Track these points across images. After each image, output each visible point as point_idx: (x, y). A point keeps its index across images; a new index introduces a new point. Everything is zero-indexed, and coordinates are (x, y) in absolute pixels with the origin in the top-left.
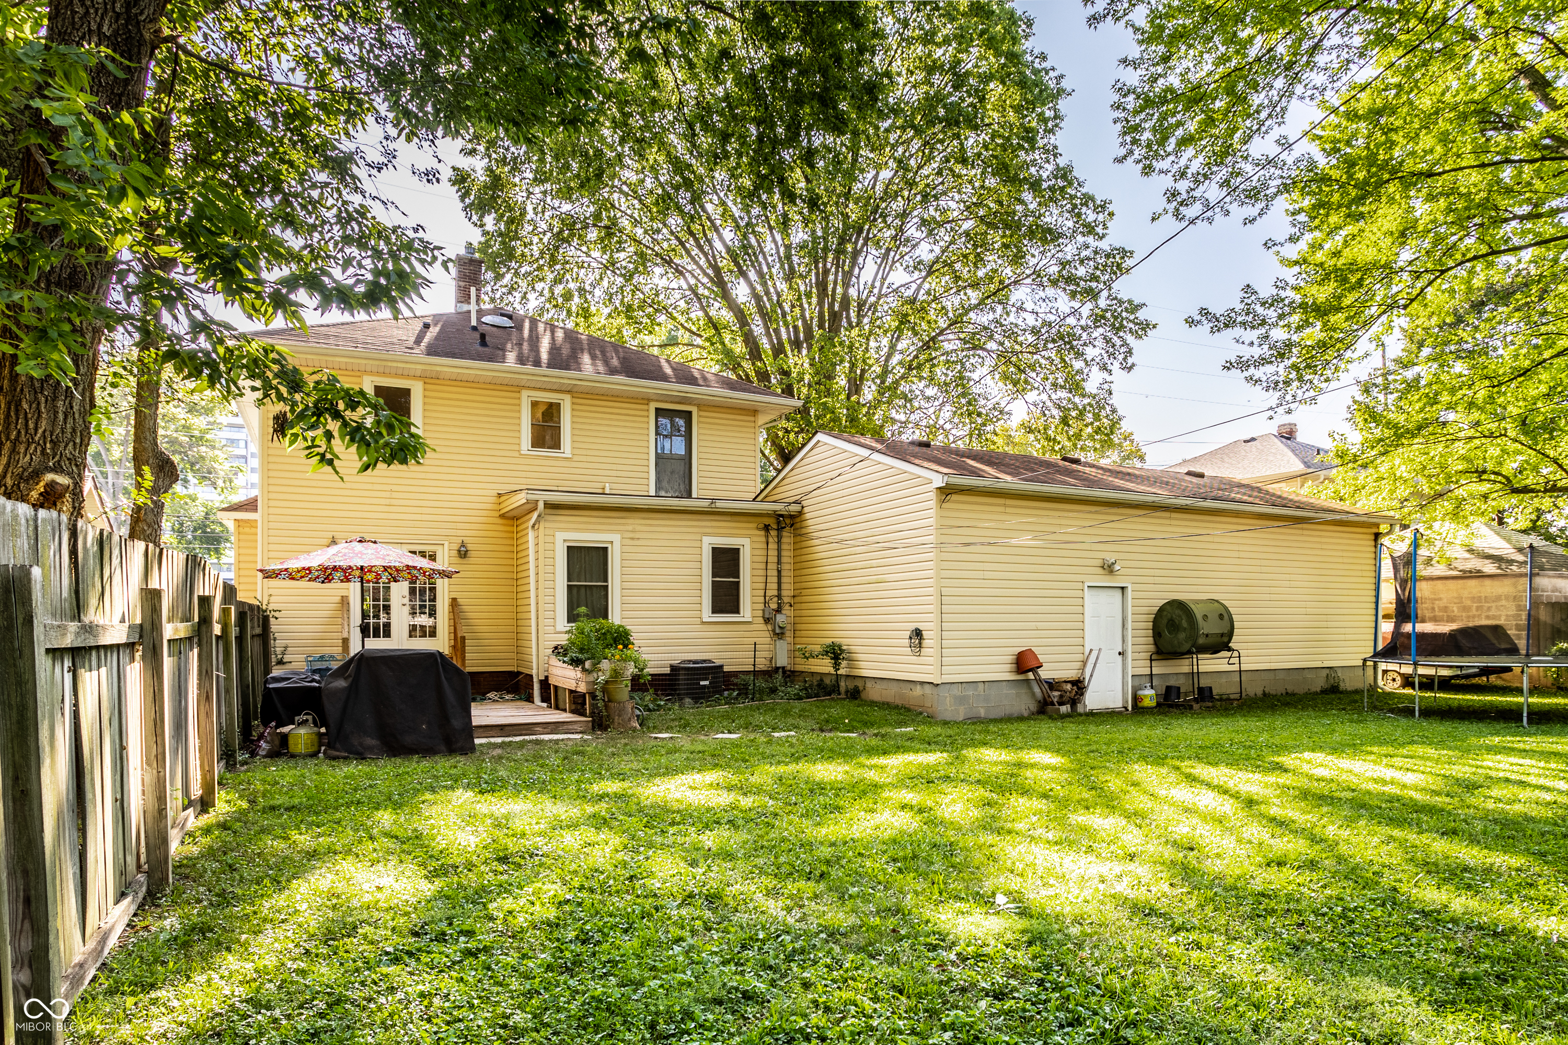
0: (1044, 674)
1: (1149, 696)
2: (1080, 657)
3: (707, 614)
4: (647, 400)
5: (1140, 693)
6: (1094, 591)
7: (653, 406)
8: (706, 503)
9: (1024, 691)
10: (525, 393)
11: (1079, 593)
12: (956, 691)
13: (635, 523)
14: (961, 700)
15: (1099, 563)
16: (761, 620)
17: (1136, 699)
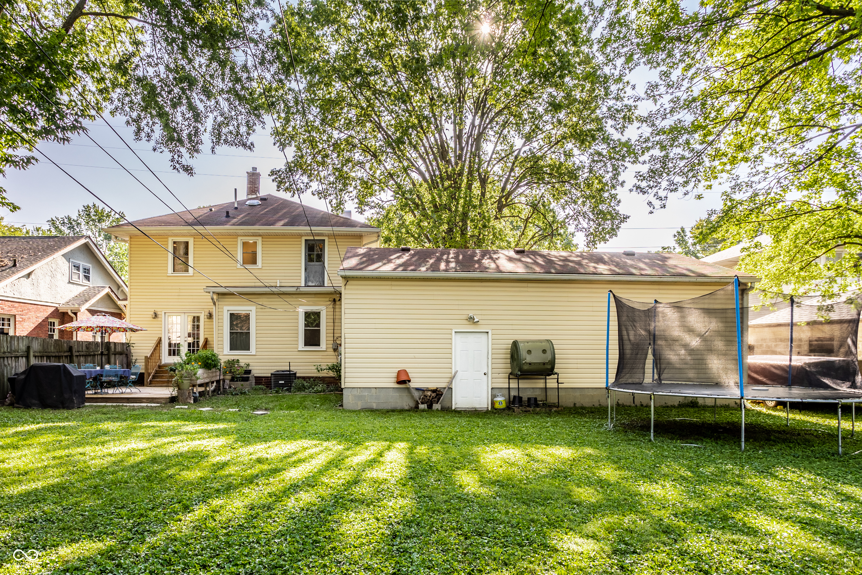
0: (413, 385)
1: (501, 401)
2: (449, 375)
3: (301, 346)
4: (300, 236)
5: (495, 399)
6: (459, 336)
7: (304, 238)
8: (294, 289)
9: (405, 394)
10: (240, 238)
11: (448, 336)
12: (355, 392)
13: (263, 301)
14: (360, 398)
15: (465, 317)
16: (332, 350)
17: (493, 403)
